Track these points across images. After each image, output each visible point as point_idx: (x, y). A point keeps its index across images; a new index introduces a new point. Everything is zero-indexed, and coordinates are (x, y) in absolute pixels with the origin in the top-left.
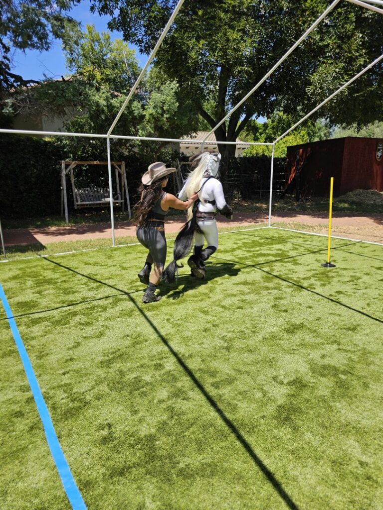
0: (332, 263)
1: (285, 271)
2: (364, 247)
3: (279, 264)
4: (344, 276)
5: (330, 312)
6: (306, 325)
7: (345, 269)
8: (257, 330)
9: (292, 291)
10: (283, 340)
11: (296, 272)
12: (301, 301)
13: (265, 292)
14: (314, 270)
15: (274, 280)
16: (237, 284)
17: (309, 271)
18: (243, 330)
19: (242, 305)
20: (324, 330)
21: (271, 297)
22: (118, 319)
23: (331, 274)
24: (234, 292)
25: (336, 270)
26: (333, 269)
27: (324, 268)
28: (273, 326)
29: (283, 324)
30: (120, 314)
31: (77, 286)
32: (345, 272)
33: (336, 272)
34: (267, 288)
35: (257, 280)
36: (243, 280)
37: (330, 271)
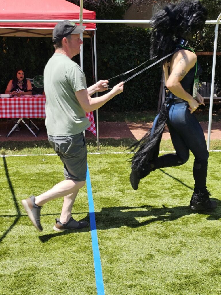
22: (199, 238)
30: (203, 232)
31: (160, 191)
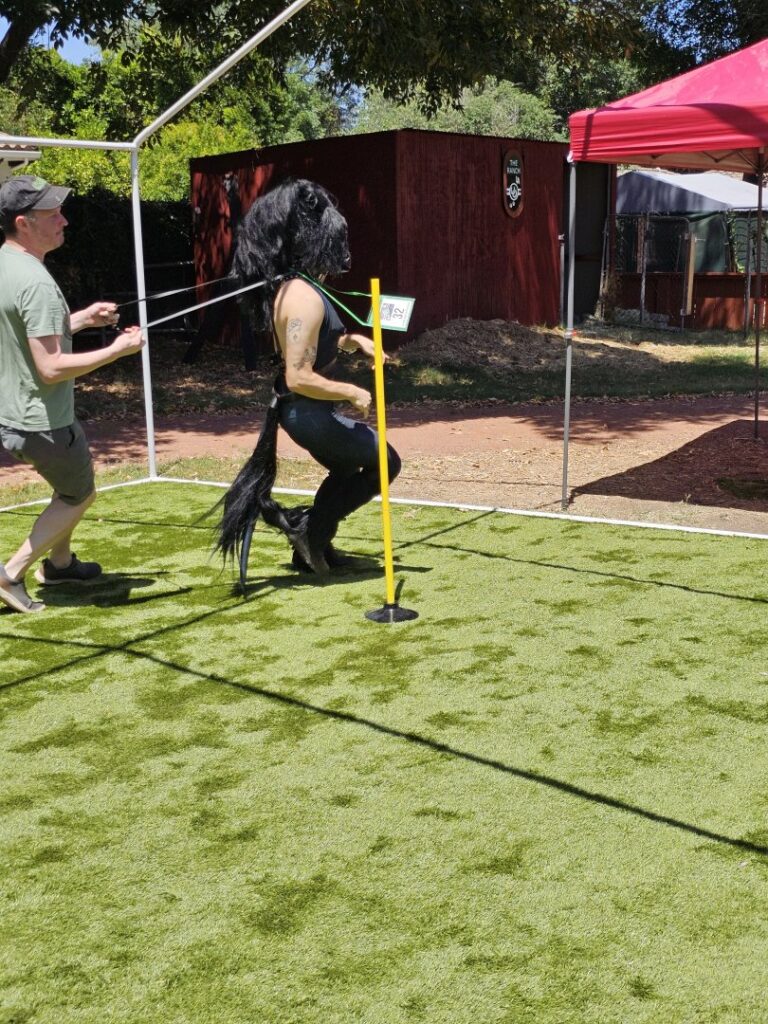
0: (405, 604)
1: (231, 656)
2: (505, 531)
3: (203, 632)
4: (450, 651)
5: (418, 806)
6: (334, 884)
7: (452, 622)
8: (133, 946)
9: (268, 742)
10: (251, 970)
11: (276, 658)
12: (308, 780)
13: (157, 766)
14: (341, 640)
15: (190, 704)
16: (33, 747)
17: (322, 645)
18: (70, 960)
19: (60, 842)
20: (407, 891)
21: (185, 782)
23: (404, 649)
24: (20, 786)
25: (421, 632)
26: (410, 628)
27: (376, 628)
28: (201, 914)
29: (244, 893)
32: (451, 635)
33: (422, 638)
34: (163, 746)
35: (117, 717)
36: (57, 725)
37: (399, 638)
